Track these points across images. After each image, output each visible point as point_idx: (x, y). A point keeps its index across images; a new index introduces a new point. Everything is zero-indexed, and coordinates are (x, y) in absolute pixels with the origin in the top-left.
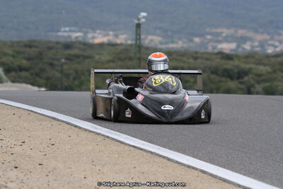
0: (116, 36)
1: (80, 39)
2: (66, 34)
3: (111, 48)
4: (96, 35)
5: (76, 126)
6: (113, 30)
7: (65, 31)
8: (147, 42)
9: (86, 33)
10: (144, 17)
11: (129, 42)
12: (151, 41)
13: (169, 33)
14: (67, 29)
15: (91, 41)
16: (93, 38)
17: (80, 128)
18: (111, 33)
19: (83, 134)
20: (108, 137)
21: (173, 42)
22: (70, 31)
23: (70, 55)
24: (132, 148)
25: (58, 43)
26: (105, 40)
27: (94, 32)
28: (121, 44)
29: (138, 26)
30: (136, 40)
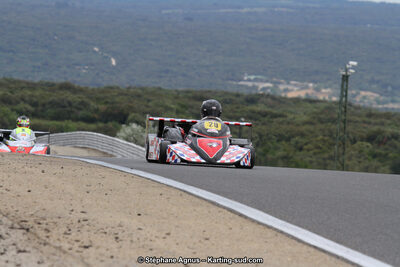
0: (318, 90)
1: (269, 91)
2: (250, 84)
3: (309, 105)
4: (290, 87)
5: (241, 215)
6: (314, 82)
7: (249, 80)
8: (358, 99)
9: (276, 84)
10: (353, 67)
11: (335, 99)
12: (364, 97)
13: (389, 89)
14: (252, 77)
15: (283, 95)
16: (286, 90)
17: (246, 217)
18: (311, 85)
19: (249, 227)
20: (282, 232)
21: (393, 101)
22: (256, 80)
23: (253, 112)
24: (312, 250)
25: (238, 95)
26: (302, 94)
27: (288, 83)
28: (324, 101)
29: (345, 78)
30: (342, 96)
